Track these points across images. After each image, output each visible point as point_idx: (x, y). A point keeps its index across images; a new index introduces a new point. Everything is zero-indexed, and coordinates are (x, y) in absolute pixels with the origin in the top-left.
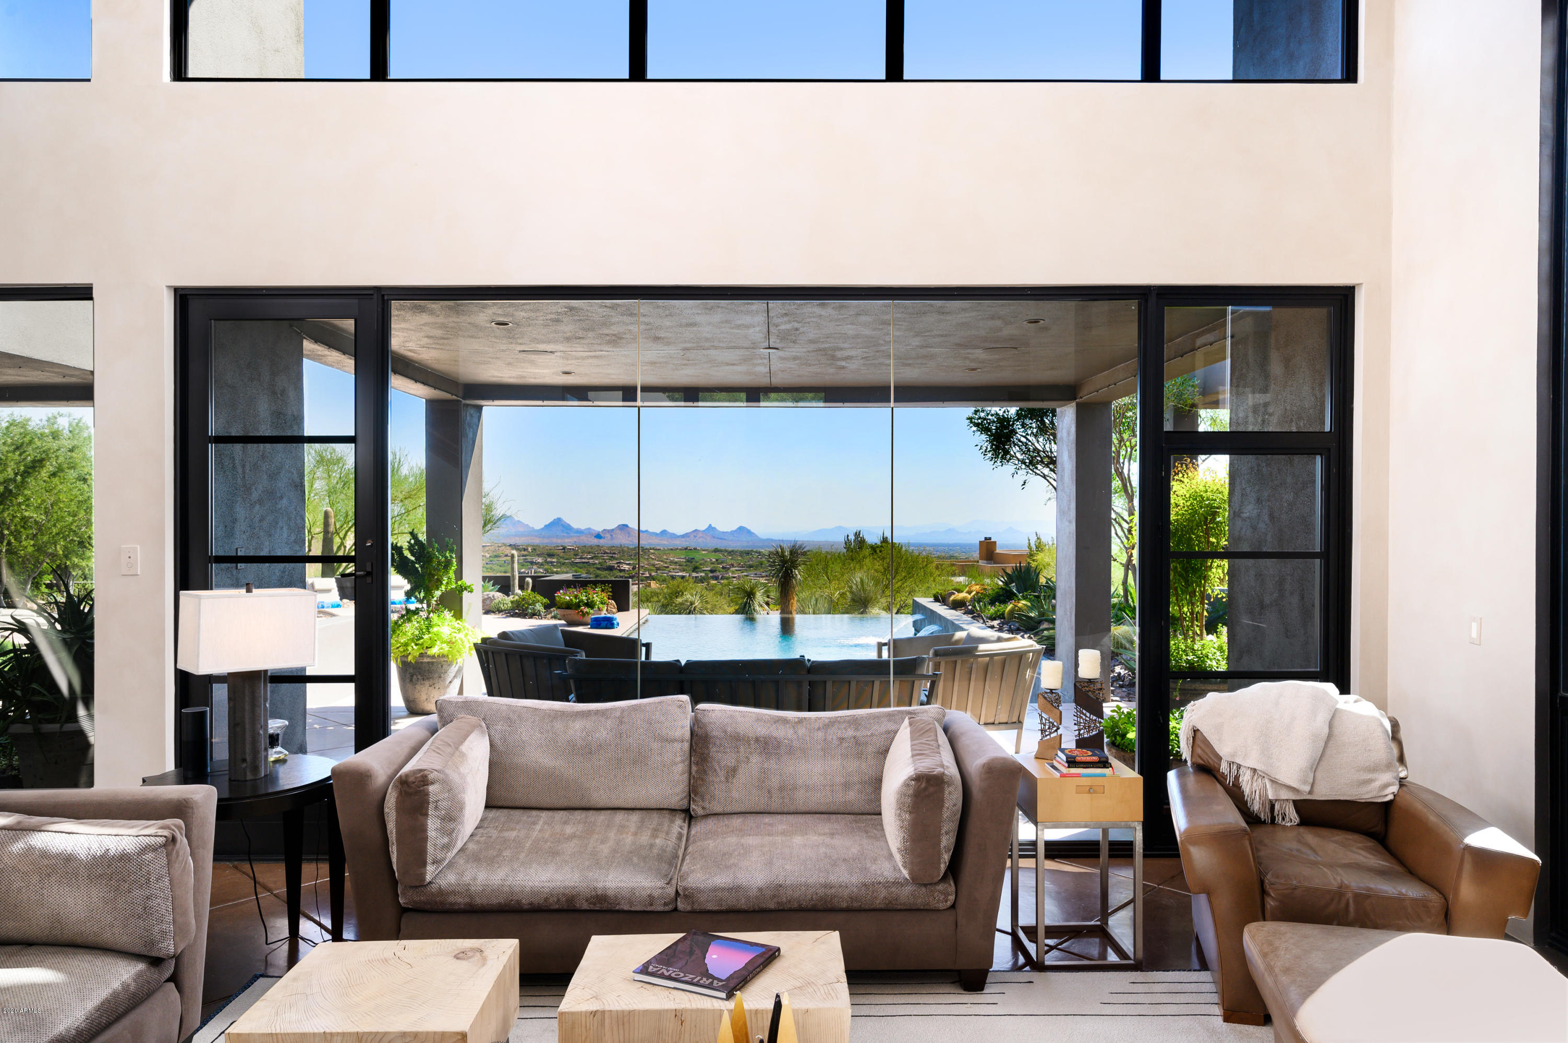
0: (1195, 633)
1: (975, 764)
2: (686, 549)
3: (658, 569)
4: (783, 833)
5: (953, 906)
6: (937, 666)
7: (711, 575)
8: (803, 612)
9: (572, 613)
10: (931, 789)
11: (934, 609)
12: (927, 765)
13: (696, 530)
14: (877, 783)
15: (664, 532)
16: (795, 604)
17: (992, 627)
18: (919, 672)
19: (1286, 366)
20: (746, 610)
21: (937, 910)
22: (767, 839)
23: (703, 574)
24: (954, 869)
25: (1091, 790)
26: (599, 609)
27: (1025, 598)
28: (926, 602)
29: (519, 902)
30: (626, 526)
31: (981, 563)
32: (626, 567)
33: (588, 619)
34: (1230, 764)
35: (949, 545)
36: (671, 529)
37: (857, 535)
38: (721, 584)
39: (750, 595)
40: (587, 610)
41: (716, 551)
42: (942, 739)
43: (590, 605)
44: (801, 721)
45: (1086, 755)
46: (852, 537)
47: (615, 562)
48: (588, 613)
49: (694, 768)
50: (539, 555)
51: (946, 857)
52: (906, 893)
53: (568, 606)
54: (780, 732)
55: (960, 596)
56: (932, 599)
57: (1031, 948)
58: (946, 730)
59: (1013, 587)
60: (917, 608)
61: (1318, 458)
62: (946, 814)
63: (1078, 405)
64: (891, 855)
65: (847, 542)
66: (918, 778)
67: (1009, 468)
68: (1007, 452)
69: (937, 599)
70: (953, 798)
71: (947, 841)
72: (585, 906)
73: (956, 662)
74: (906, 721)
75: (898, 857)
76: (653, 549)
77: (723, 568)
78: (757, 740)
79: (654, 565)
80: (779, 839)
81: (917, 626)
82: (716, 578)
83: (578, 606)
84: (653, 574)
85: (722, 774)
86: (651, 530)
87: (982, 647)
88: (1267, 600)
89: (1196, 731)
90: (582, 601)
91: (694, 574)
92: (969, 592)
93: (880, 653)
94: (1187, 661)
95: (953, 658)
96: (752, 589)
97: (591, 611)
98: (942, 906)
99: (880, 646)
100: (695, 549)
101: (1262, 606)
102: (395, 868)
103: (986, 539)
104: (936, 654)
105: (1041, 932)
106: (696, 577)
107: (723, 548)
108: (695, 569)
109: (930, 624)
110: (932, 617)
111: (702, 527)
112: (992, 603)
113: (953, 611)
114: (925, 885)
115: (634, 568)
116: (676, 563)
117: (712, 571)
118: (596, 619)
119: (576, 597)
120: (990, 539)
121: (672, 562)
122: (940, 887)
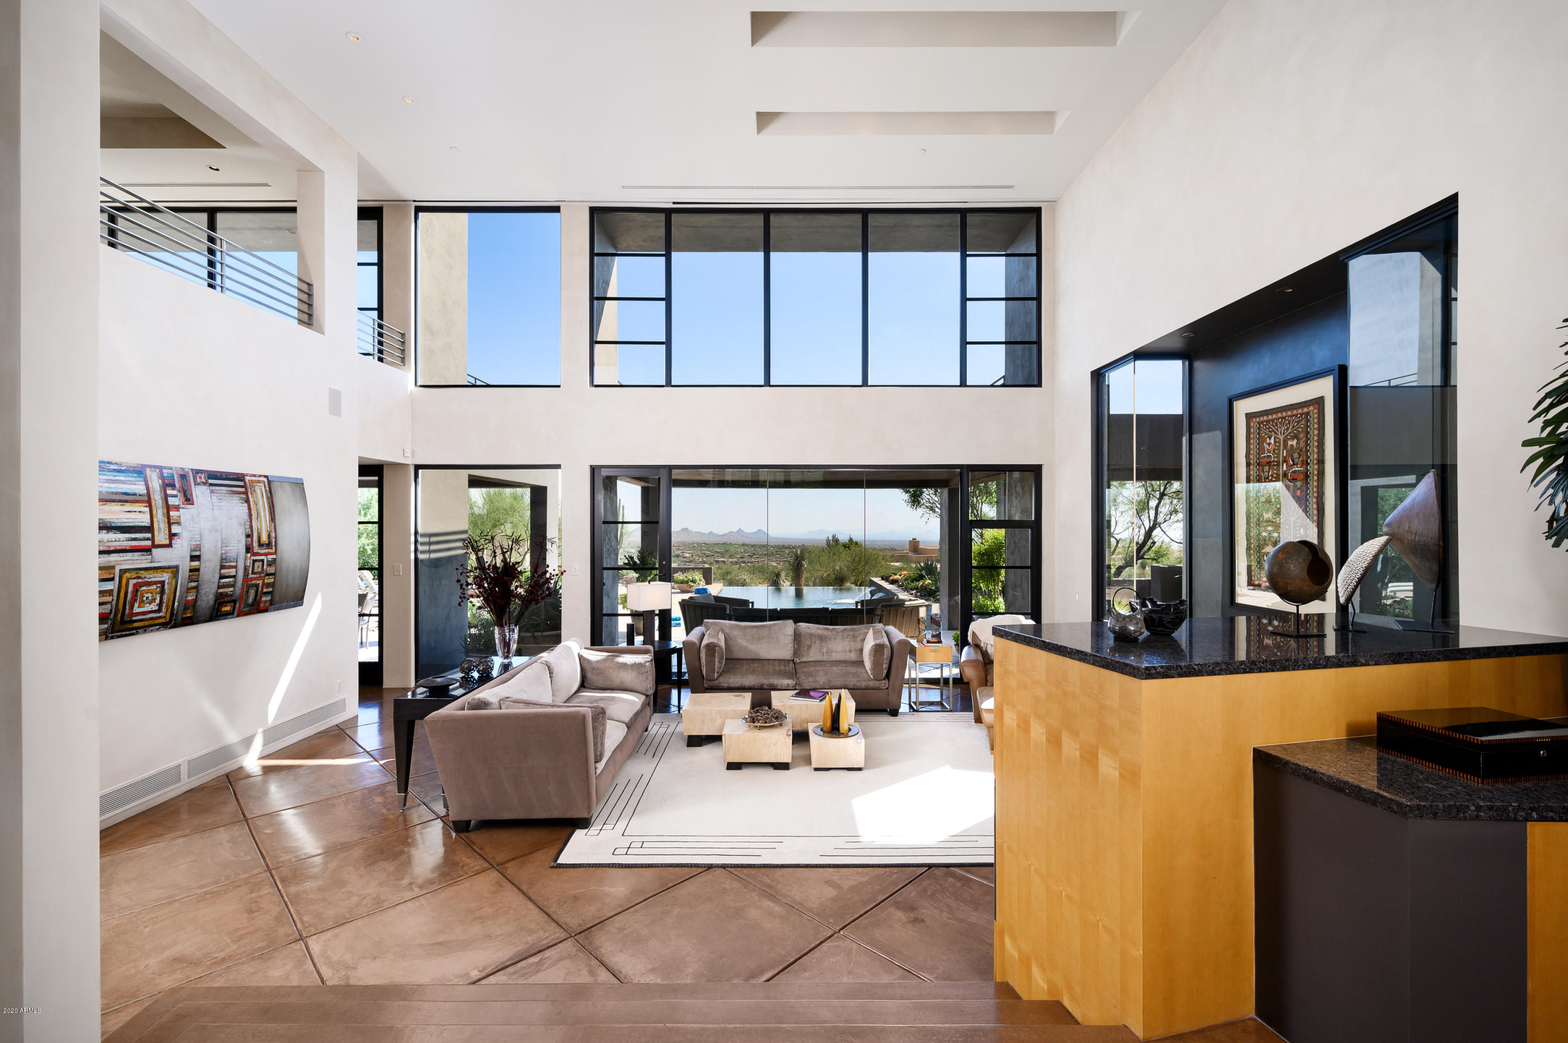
0: (995, 598)
1: (895, 641)
2: (725, 544)
3: (707, 556)
4: (829, 666)
5: (887, 688)
6: (883, 611)
7: (741, 560)
8: (808, 585)
9: (684, 586)
10: (880, 649)
11: (882, 584)
12: (878, 642)
13: (731, 532)
14: (861, 650)
15: (711, 533)
16: (803, 581)
17: (912, 594)
18: (875, 613)
19: (1023, 490)
20: (775, 583)
21: (882, 689)
22: (824, 668)
23: (736, 560)
24: (888, 676)
25: (935, 651)
26: (699, 584)
27: (929, 579)
28: (877, 580)
29: (745, 686)
30: (687, 529)
31: (910, 554)
32: (687, 555)
33: (693, 589)
34: (984, 643)
35: (890, 541)
36: (715, 531)
37: (834, 537)
38: (748, 566)
39: (778, 575)
40: (692, 584)
41: (744, 545)
42: (884, 634)
43: (694, 581)
44: (834, 629)
45: (935, 640)
46: (831, 538)
47: (680, 552)
48: (693, 586)
49: (796, 646)
50: (632, 547)
51: (885, 671)
52: (872, 684)
53: (682, 582)
54: (826, 633)
55: (897, 577)
56: (880, 579)
57: (915, 707)
58: (886, 632)
59: (924, 573)
60: (872, 583)
61: (1030, 530)
62: (885, 657)
63: (949, 489)
64: (867, 672)
65: (828, 541)
66: (876, 645)
67: (920, 511)
68: (919, 503)
69: (883, 579)
70: (887, 653)
71: (885, 666)
72: (766, 688)
73: (891, 610)
74: (871, 629)
75: (869, 672)
76: (704, 544)
77: (748, 556)
78: (818, 636)
79: (705, 554)
80: (828, 668)
81: (872, 593)
82: (744, 562)
83: (687, 582)
84: (704, 559)
85: (806, 648)
86: (702, 532)
87: (907, 603)
88: (1018, 583)
89: (973, 632)
90: (689, 579)
91: (730, 560)
92: (900, 575)
93: (857, 606)
94: (991, 610)
95: (890, 608)
96: (779, 572)
97: (695, 585)
98: (884, 688)
99: (857, 603)
100: (731, 544)
101: (1016, 586)
102: (704, 674)
103: (913, 539)
104: (882, 606)
105: (918, 704)
106: (732, 562)
107: (748, 543)
108: (731, 557)
109: (879, 592)
110: (880, 588)
111: (735, 530)
112: (912, 581)
113: (892, 585)
114: (878, 681)
115: (692, 556)
116: (719, 552)
117: (741, 558)
118: (698, 590)
119: (686, 577)
120: (915, 539)
121: (716, 552)
122: (883, 681)
